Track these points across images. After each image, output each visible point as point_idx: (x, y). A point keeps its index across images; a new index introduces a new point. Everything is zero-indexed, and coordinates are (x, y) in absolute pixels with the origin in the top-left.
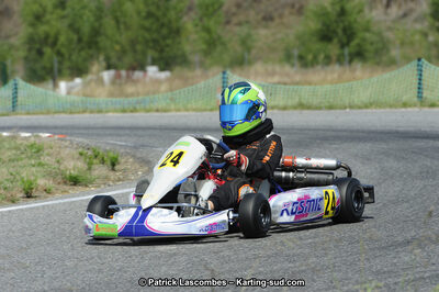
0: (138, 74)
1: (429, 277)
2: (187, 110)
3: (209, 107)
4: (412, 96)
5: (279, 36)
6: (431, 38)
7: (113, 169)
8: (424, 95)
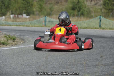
0: (20, 16)
1: (102, 75)
2: (35, 26)
3: (41, 26)
4: (98, 26)
5: (61, 8)
6: (103, 11)
7: (14, 41)
8: (101, 26)
